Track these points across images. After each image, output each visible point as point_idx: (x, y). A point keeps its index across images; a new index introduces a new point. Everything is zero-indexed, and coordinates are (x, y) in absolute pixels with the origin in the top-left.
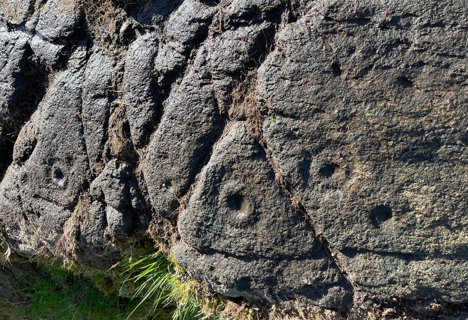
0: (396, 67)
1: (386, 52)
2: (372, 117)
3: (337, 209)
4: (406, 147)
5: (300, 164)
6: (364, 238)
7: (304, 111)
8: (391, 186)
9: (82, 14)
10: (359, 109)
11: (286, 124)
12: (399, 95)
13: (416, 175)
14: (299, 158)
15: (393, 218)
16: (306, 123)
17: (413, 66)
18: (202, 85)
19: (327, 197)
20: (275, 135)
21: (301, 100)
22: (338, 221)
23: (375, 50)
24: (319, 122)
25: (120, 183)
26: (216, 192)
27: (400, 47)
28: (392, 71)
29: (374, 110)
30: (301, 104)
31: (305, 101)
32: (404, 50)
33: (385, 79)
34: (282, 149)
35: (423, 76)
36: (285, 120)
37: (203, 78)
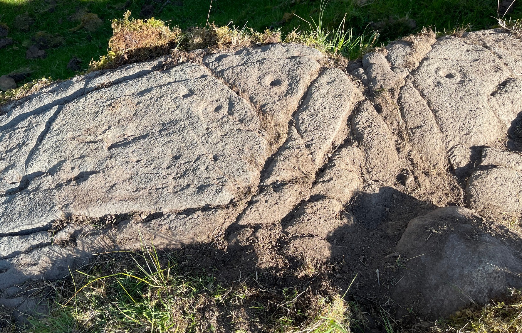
3: (211, 92)
4: (175, 126)
13: (171, 115)
33: (187, 157)
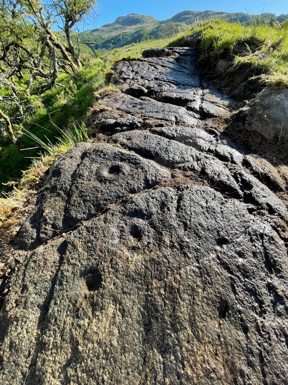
0: (236, 299)
1: (248, 289)
2: (186, 272)
3: (103, 238)
4: (160, 308)
5: (141, 210)
6: (72, 261)
7: (184, 215)
8: (120, 291)
9: (216, 117)
10: (192, 260)
11: (172, 202)
12: (210, 303)
13: (130, 320)
14: (146, 211)
15: (87, 292)
16: (174, 216)
17: (242, 320)
18: (192, 156)
19: (114, 230)
20: (163, 194)
21: (193, 213)
22: (92, 238)
23: (247, 277)
24: (176, 226)
25: (130, 123)
26: (122, 160)
27: (256, 305)
28: (232, 296)
29: (193, 274)
30: (189, 213)
31: (192, 216)
32: (254, 308)
34: (153, 198)
35: (234, 331)
36: (175, 202)
37: (197, 157)
